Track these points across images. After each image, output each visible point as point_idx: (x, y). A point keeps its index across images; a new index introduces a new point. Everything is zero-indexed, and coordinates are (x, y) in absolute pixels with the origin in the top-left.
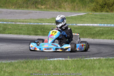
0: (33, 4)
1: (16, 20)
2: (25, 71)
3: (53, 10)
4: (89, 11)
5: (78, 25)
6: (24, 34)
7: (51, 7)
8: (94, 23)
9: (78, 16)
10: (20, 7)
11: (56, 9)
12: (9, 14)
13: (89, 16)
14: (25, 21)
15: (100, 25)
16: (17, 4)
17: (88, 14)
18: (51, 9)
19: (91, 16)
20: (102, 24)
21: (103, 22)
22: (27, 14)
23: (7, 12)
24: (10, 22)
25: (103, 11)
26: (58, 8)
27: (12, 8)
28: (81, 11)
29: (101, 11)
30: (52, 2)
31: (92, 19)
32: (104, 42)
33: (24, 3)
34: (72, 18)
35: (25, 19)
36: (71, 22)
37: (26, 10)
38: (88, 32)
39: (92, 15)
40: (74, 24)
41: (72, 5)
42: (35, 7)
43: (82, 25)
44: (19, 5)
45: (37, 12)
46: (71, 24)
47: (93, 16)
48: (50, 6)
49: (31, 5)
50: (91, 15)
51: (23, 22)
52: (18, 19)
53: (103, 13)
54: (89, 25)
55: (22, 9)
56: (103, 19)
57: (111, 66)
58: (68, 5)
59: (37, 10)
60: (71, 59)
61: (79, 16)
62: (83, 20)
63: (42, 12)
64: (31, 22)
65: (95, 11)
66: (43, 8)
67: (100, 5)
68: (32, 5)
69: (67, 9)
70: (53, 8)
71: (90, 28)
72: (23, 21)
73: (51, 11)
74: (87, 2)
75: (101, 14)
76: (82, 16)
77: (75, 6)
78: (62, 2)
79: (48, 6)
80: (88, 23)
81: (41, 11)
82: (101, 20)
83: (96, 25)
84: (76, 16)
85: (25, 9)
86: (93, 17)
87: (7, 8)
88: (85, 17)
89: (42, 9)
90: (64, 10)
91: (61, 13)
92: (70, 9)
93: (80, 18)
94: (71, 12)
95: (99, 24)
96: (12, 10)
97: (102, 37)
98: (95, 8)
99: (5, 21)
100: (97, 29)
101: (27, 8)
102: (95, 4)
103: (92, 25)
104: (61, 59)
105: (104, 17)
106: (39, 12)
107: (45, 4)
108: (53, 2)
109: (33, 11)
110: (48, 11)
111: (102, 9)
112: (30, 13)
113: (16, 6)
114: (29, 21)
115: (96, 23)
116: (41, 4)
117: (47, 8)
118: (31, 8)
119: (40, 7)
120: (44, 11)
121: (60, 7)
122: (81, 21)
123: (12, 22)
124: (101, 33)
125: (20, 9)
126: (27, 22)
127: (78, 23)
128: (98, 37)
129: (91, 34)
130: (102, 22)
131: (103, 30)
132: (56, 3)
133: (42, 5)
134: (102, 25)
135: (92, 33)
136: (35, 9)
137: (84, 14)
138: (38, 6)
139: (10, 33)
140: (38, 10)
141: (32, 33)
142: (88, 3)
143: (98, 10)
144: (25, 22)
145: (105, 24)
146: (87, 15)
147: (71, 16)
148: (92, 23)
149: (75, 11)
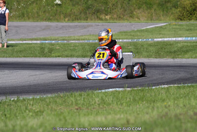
0: (94, 13)
1: (69, 37)
2: (58, 108)
3: (122, 21)
4: (173, 19)
5: (155, 40)
6: (78, 57)
7: (120, 17)
8: (178, 37)
9: (155, 27)
10: (75, 18)
11: (127, 19)
12: (60, 29)
13: (171, 27)
14: (81, 38)
15: (186, 39)
16: (72, 16)
17: (169, 24)
18: (119, 20)
19: (174, 27)
20: (188, 37)
21: (191, 35)
22: (85, 28)
23: (57, 27)
24: (61, 40)
25: (191, 19)
26: (128, 18)
27: (65, 20)
28: (161, 20)
29: (189, 20)
30: (120, 9)
31: (175, 31)
32: (188, 62)
33: (81, 13)
34: (147, 30)
35: (82, 36)
36: (145, 37)
37: (83, 23)
38: (166, 50)
39: (176, 25)
40: (150, 40)
41: (148, 13)
42: (97, 18)
43: (160, 39)
44: (74, 17)
45: (99, 24)
46: (145, 40)
47: (177, 27)
48: (117, 16)
49: (90, 15)
50: (173, 25)
51: (78, 40)
52: (72, 35)
53: (192, 22)
54: (170, 39)
55: (79, 21)
56: (191, 30)
57: (181, 96)
58: (143, 13)
59: (99, 21)
60: (130, 89)
61: (157, 27)
62: (163, 32)
63: (107, 24)
64: (89, 40)
65: (181, 19)
66: (108, 18)
67: (188, 11)
68: (92, 15)
69: (141, 19)
70: (122, 18)
71: (171, 44)
72: (78, 38)
73: (119, 23)
74: (169, 8)
75: (188, 23)
76: (161, 27)
77: (152, 14)
78: (135, 9)
79: (115, 16)
80: (169, 37)
81: (104, 24)
82: (188, 32)
83: (180, 39)
84: (153, 27)
85: (83, 21)
86: (177, 29)
87: (58, 20)
88: (165, 28)
89: (106, 20)
90: (136, 19)
91: (133, 25)
92: (145, 19)
93: (159, 31)
94: (147, 22)
95: (184, 38)
96: (64, 24)
97: (186, 56)
98: (181, 15)
99: (54, 40)
100: (179, 45)
101: (86, 19)
102: (180, 10)
103: (174, 39)
104: (117, 89)
105: (192, 28)
106: (101, 24)
107: (110, 13)
108: (122, 10)
109: (93, 24)
110: (115, 22)
111: (191, 16)
112: (88, 26)
113: (71, 17)
114: (87, 37)
115: (180, 37)
116: (105, 13)
117: (114, 19)
118: (92, 20)
119: (103, 17)
120: (109, 22)
121: (131, 17)
122: (160, 34)
123: (64, 40)
124: (184, 50)
125: (76, 21)
126: (84, 39)
127: (156, 38)
128: (180, 56)
129: (171, 52)
130: (189, 35)
131: (187, 45)
132: (125, 10)
133: (107, 15)
134: (189, 39)
135: (173, 50)
136: (96, 21)
137: (165, 24)
138: (101, 17)
139: (59, 56)
140: (101, 21)
141: (88, 54)
142: (171, 9)
143: (185, 18)
144: (82, 40)
145: (193, 37)
146: (168, 26)
147: (147, 29)
148: (175, 37)
149: (153, 21)
